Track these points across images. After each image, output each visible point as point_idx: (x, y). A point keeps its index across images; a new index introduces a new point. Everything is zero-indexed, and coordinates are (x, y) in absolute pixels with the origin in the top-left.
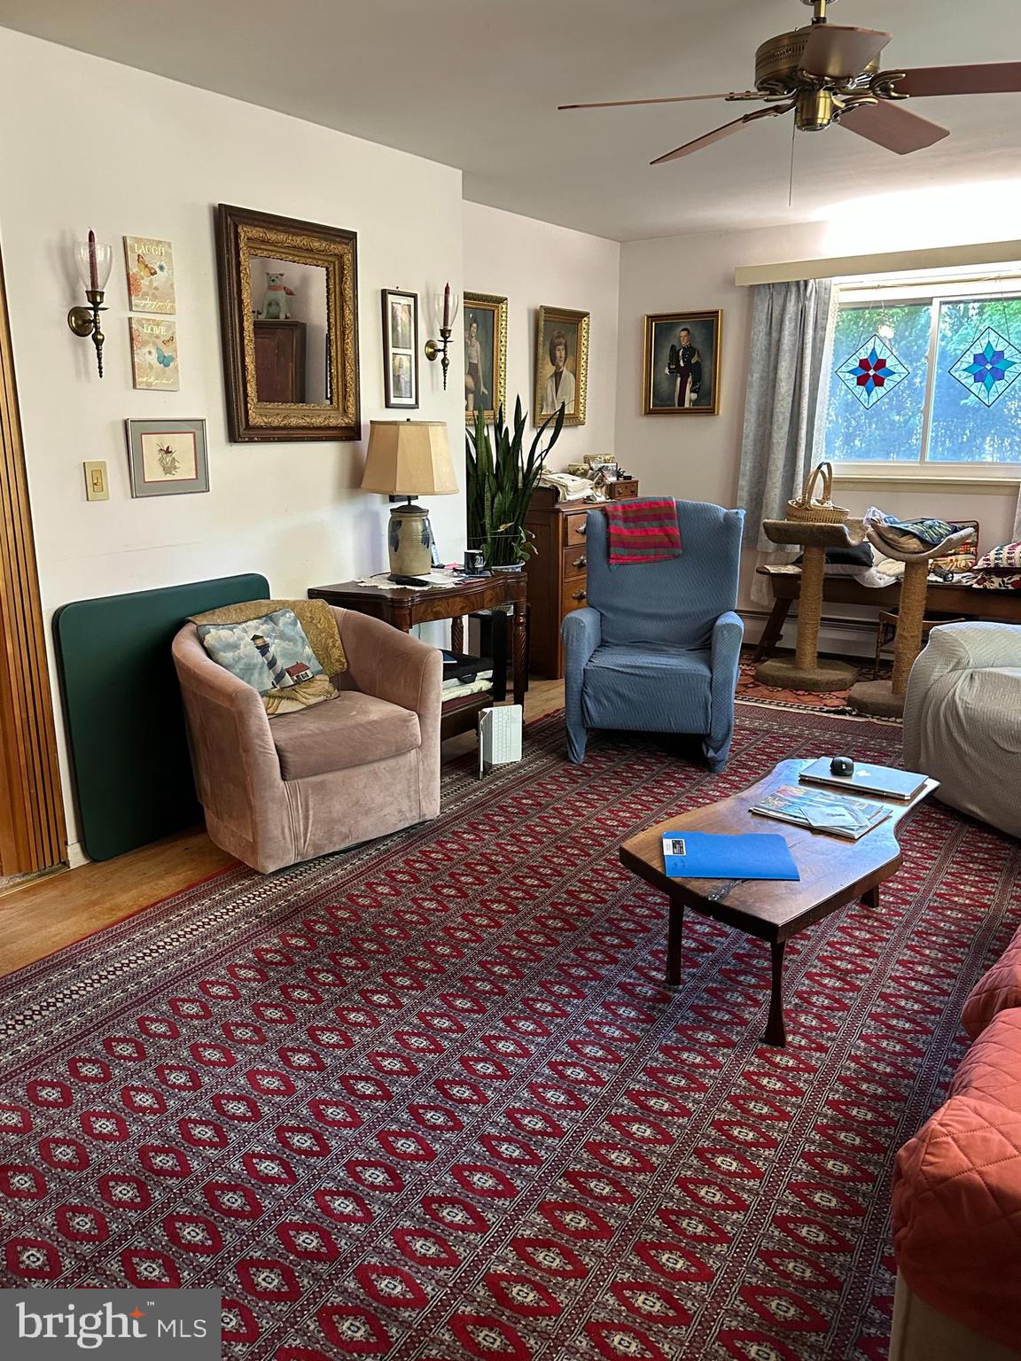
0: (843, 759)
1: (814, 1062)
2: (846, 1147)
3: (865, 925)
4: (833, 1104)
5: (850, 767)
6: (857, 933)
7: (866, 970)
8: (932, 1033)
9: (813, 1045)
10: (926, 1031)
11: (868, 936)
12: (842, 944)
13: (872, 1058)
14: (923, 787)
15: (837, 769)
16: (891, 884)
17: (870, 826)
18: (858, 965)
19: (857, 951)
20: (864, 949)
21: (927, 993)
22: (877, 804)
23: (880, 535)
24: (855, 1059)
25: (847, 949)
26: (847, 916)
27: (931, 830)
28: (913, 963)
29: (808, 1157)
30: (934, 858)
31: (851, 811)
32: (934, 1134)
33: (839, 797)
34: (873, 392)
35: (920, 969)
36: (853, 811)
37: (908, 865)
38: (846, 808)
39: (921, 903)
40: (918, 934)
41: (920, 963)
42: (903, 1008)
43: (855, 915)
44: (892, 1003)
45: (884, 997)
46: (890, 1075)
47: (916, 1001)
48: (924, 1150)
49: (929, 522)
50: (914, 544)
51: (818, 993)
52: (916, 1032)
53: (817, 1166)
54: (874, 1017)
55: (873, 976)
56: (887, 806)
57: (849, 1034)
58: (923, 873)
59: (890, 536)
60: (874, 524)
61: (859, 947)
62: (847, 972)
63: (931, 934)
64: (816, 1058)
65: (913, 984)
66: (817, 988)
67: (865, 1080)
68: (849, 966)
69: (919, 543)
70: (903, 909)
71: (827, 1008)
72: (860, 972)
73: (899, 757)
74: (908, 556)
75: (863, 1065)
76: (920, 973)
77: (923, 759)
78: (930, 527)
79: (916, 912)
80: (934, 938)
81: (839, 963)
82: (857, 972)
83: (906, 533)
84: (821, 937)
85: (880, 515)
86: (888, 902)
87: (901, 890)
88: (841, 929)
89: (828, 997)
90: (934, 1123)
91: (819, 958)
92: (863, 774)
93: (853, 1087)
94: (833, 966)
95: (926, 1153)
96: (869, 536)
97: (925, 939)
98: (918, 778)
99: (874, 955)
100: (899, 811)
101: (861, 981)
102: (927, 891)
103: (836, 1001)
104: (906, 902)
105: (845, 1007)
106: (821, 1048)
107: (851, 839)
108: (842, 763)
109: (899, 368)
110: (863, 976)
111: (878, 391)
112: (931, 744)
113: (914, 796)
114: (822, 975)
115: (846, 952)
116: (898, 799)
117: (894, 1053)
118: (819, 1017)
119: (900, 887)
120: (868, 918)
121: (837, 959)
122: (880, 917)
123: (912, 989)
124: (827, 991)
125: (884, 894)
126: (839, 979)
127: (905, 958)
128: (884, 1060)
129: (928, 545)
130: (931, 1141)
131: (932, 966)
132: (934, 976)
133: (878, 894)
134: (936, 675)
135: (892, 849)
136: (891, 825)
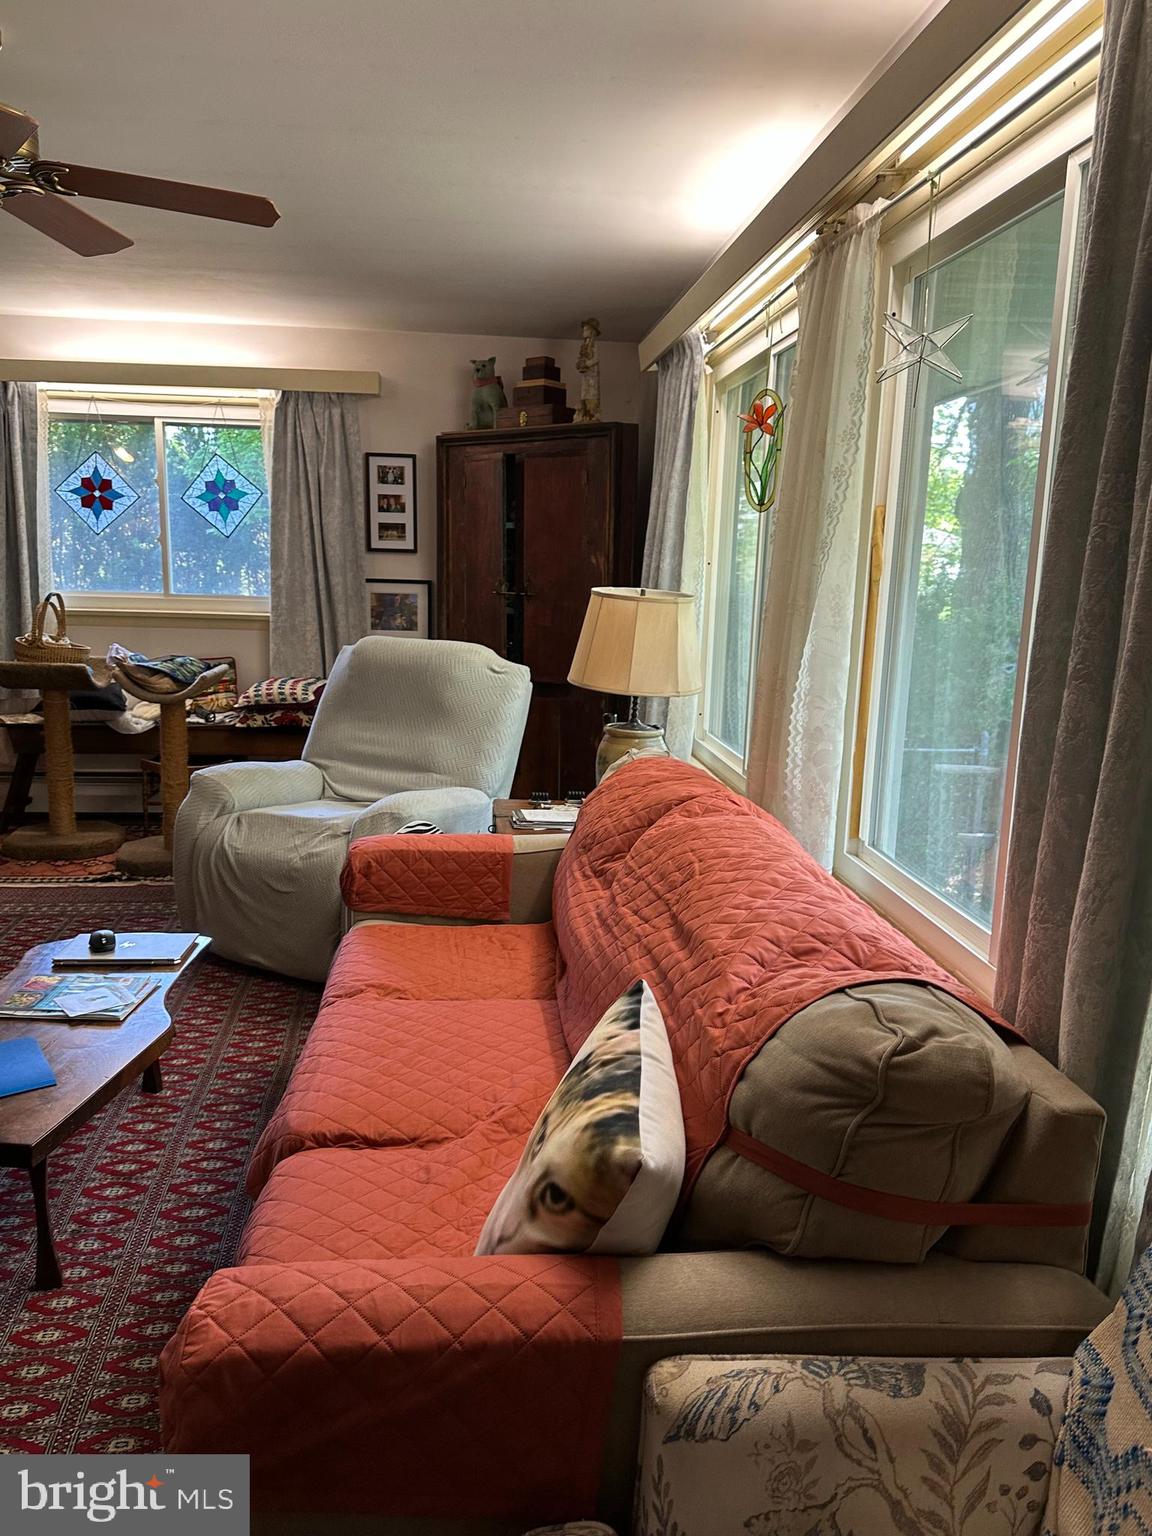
0: (103, 932)
1: (98, 1291)
2: (143, 1374)
3: (149, 1114)
4: (123, 1332)
5: (111, 941)
6: (140, 1127)
7: (152, 1165)
8: (228, 1211)
9: (96, 1272)
10: (223, 1211)
11: (153, 1126)
12: (124, 1144)
13: (165, 1263)
14: (195, 945)
15: (97, 946)
16: (174, 1062)
17: (137, 1002)
18: (143, 1163)
19: (142, 1147)
20: (149, 1142)
21: (220, 1169)
22: (144, 976)
23: (127, 675)
24: (147, 1270)
25: (129, 1148)
26: (129, 1110)
27: (216, 992)
28: (204, 1141)
29: (98, 1405)
30: (220, 1021)
31: (113, 990)
32: (193, 1320)
33: (102, 976)
34: (101, 516)
35: (211, 1145)
36: (117, 989)
37: (192, 1035)
38: (108, 987)
39: (208, 1073)
40: (207, 1108)
41: (210, 1140)
42: (195, 1194)
43: (137, 1107)
44: (184, 1193)
45: (174, 1189)
46: (187, 1273)
47: (209, 1182)
48: (183, 1343)
49: (179, 660)
50: (166, 684)
51: (98, 1210)
52: (211, 1215)
53: (110, 1411)
54: (165, 1215)
55: (161, 1170)
56: (153, 977)
57: (137, 1244)
58: (208, 1041)
59: (139, 676)
60: (119, 663)
61: (143, 1142)
62: (132, 1173)
63: (221, 1104)
64: (100, 1287)
65: (205, 1164)
66: (97, 1203)
67: (158, 1289)
68: (133, 1167)
69: (171, 682)
70: (190, 1085)
71: (110, 1223)
72: (146, 1170)
73: (175, 919)
74: (161, 697)
75: (157, 1274)
76: (212, 1150)
77: (199, 915)
78: (182, 665)
79: (203, 1084)
80: (224, 1108)
81: (121, 1167)
82: (142, 1171)
83: (155, 672)
84: (98, 1145)
85: (124, 653)
86: (174, 1082)
87: (186, 1065)
88: (122, 1128)
89: (111, 1209)
90: (194, 1310)
91: (97, 1169)
92: (129, 945)
93: (145, 1303)
94: (114, 1173)
95: (186, 1345)
96: (115, 677)
97: (214, 1111)
98: (186, 939)
99: (160, 1146)
100: (169, 978)
101: (147, 1179)
102: (214, 1059)
103: (120, 1211)
104: (193, 1077)
105: (130, 1215)
106: (107, 1272)
107: (115, 1022)
108: (101, 936)
109: (126, 491)
110: (149, 1174)
111: (107, 516)
112: (205, 897)
113: (184, 958)
114: (103, 1187)
115: (129, 1152)
116: (166, 965)
117: (190, 1248)
118: (102, 1237)
119: (185, 1062)
120: (151, 1105)
121: (119, 1163)
122: (164, 1101)
123: (204, 1170)
124: (109, 1204)
125: (167, 1074)
126: (122, 1185)
127: (195, 1139)
128: (178, 1259)
129: (182, 684)
131: (224, 1139)
132: (227, 1149)
133: (160, 1075)
134: (202, 823)
135: (164, 1022)
136: (161, 994)
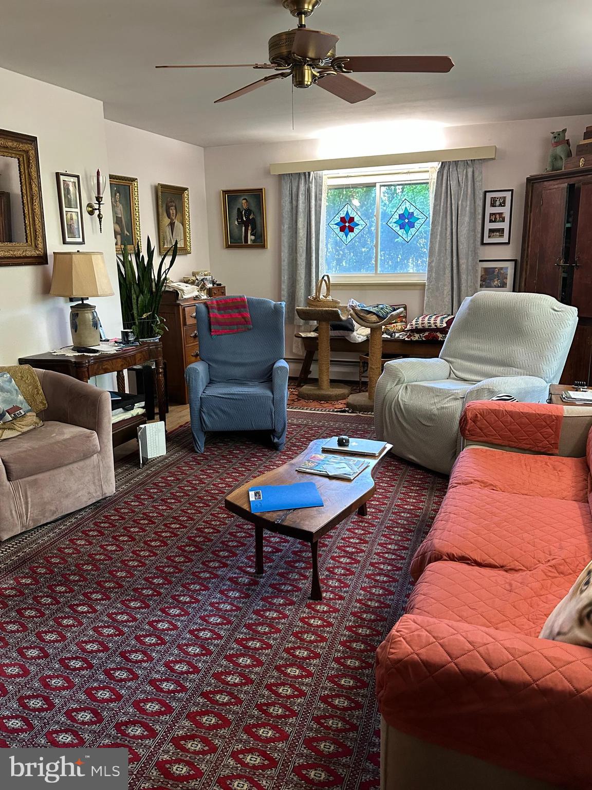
0: (344, 437)
1: (337, 606)
2: (357, 651)
3: (361, 526)
4: (349, 628)
5: (348, 441)
6: (357, 531)
7: (362, 551)
8: (398, 581)
9: (337, 597)
10: (395, 580)
11: (362, 532)
12: (349, 538)
13: (368, 600)
14: (385, 448)
15: (341, 443)
16: (373, 502)
17: (359, 472)
18: (358, 549)
19: (357, 541)
20: (361, 539)
21: (394, 559)
22: (362, 460)
23: (356, 314)
24: (359, 601)
25: (352, 540)
26: (351, 522)
27: (392, 471)
28: (386, 544)
29: (337, 660)
30: (394, 486)
31: (348, 465)
32: (393, 637)
33: (343, 458)
34: (349, 235)
35: (390, 547)
36: (350, 465)
37: (381, 491)
38: (346, 464)
39: (388, 511)
40: (387, 528)
41: (389, 544)
42: (382, 569)
43: (355, 521)
44: (377, 567)
45: (372, 564)
46: (378, 607)
47: (389, 565)
48: (389, 646)
49: (381, 306)
50: (374, 318)
51: (338, 567)
52: (390, 581)
53: (342, 664)
54: (368, 576)
55: (366, 554)
56: (367, 460)
57: (355, 588)
58: (388, 495)
59: (362, 314)
60: (353, 308)
61: (358, 539)
62: (353, 553)
63: (394, 527)
64: (339, 604)
65: (387, 555)
66: (337, 564)
67: (365, 612)
68: (354, 550)
69: (376, 317)
70: (380, 515)
71: (343, 575)
72: (359, 553)
73: (374, 433)
74: (371, 325)
75: (364, 604)
76: (390, 549)
77: (385, 433)
78: (382, 309)
79: (386, 516)
80: (396, 529)
81: (348, 549)
82: (357, 553)
83: (369, 312)
84: (338, 536)
85: (356, 303)
86: (372, 512)
87: (378, 505)
88: (349, 530)
89: (343, 568)
90: (393, 632)
91: (338, 548)
92: (355, 444)
93: (359, 617)
94: (345, 551)
95: (390, 648)
96: (351, 315)
97: (391, 530)
98: (382, 444)
99: (366, 542)
100: (373, 463)
101: (360, 557)
102: (391, 504)
103: (348, 570)
104: (381, 511)
105: (352, 573)
106: (341, 598)
107: (349, 480)
108: (343, 439)
109: (361, 222)
110: (361, 555)
111: (351, 235)
112: (389, 425)
113: (380, 454)
114: (340, 557)
115: (351, 542)
116: (372, 456)
117: (379, 595)
118: (339, 580)
119: (377, 503)
120: (362, 522)
121: (347, 547)
122: (368, 520)
123: (386, 558)
124: (343, 565)
125: (369, 508)
126: (349, 558)
127: (382, 542)
128: (374, 600)
129: (381, 318)
130: (393, 641)
131: (396, 544)
132: (397, 550)
133: (366, 508)
134: (388, 387)
135: (370, 483)
136: (369, 470)
